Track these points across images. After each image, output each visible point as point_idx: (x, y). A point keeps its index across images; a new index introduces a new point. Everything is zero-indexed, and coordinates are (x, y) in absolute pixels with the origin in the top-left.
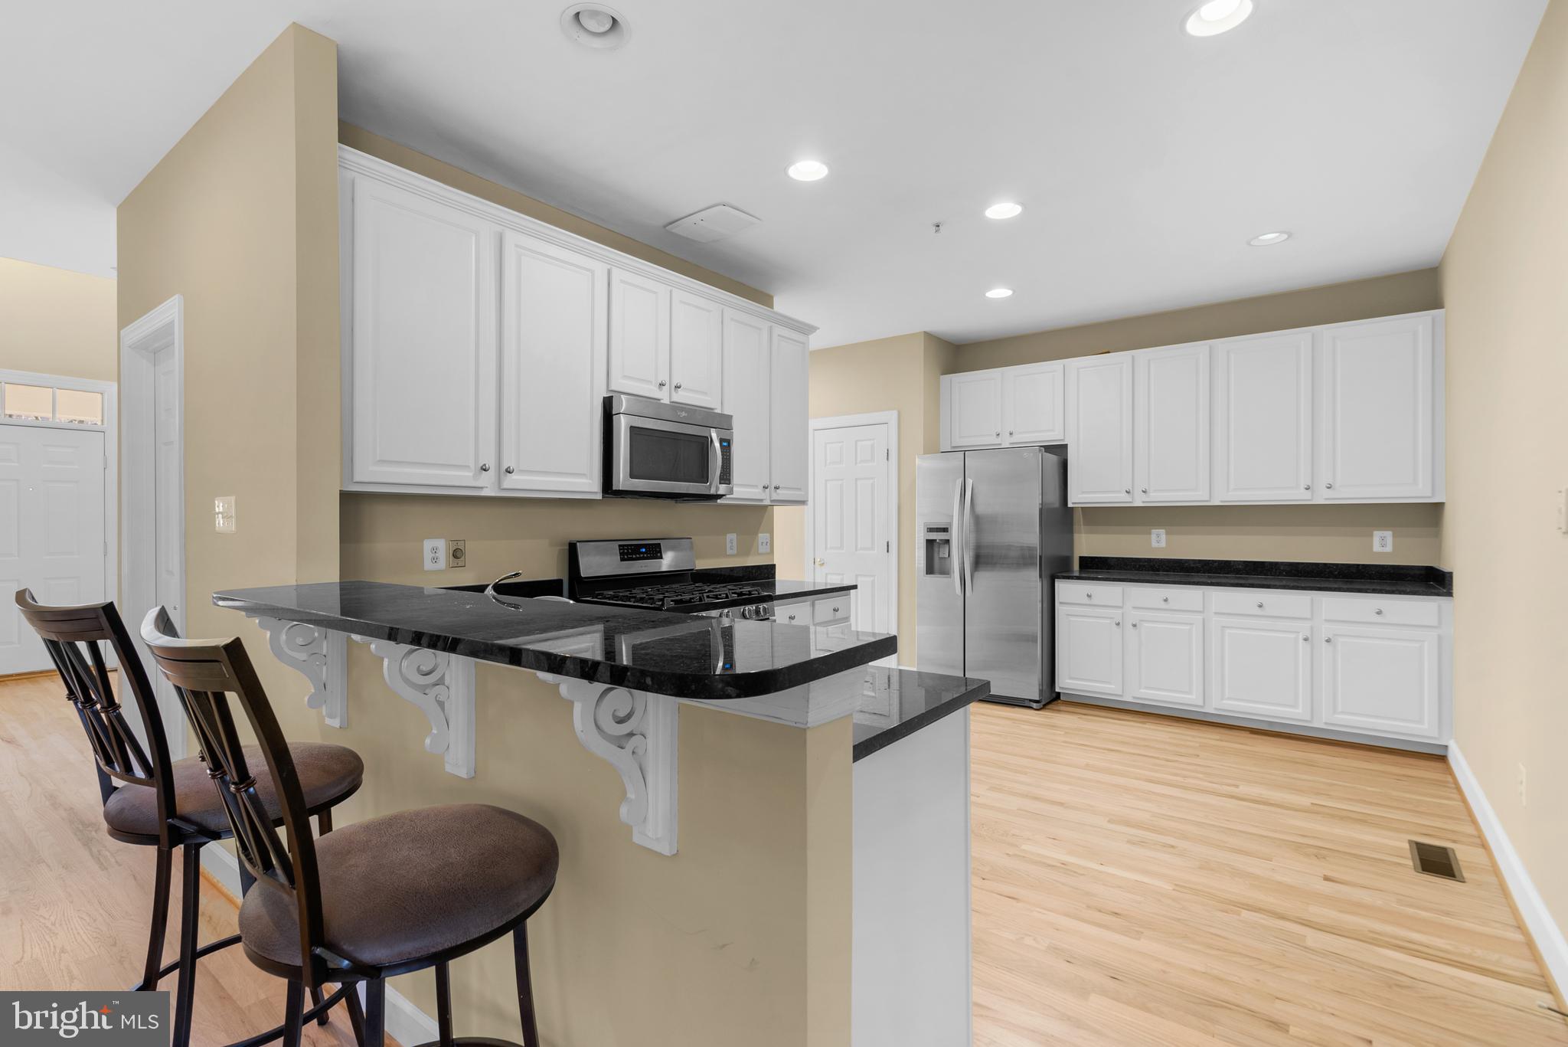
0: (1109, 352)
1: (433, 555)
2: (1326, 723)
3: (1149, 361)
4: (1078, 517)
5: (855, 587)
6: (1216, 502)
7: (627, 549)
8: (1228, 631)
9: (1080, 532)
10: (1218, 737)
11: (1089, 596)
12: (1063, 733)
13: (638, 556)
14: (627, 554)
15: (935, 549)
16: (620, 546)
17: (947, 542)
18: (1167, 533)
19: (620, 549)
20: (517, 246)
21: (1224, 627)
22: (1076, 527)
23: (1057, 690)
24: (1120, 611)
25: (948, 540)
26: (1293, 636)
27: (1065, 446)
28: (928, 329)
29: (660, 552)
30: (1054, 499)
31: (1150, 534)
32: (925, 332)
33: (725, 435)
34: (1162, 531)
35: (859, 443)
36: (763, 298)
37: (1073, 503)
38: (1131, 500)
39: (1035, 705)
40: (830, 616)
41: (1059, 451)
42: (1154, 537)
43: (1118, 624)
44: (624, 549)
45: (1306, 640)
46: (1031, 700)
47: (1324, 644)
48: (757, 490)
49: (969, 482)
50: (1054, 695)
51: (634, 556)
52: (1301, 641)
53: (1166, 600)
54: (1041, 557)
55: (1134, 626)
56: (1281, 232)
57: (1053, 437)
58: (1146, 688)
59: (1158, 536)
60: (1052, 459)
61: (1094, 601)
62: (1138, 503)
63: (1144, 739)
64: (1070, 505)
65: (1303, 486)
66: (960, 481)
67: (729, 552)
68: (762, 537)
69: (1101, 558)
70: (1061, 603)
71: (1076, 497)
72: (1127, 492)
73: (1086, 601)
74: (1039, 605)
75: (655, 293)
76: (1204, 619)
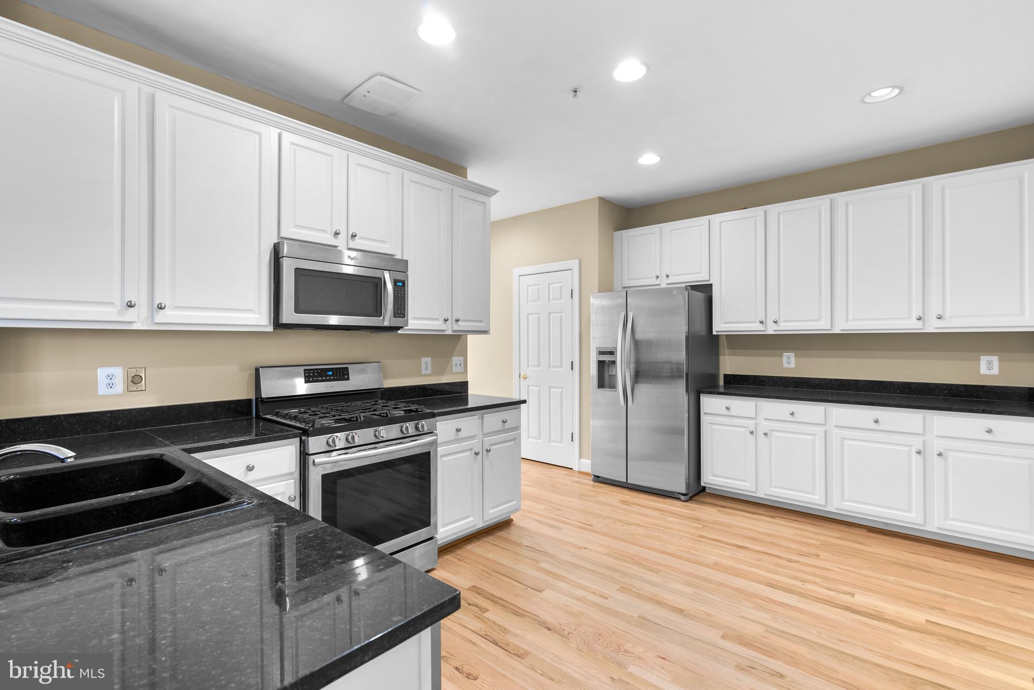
0: (746, 208)
1: (109, 381)
2: (938, 528)
3: (779, 214)
4: (723, 343)
5: (524, 402)
6: (837, 330)
7: (313, 373)
8: (847, 442)
9: (724, 355)
10: (838, 535)
11: (728, 408)
12: (700, 526)
13: (324, 378)
14: (312, 377)
15: (605, 369)
16: (305, 370)
17: (614, 362)
18: (796, 356)
19: (305, 373)
20: (171, 106)
21: (843, 438)
22: (721, 351)
23: (702, 484)
24: (753, 422)
25: (615, 361)
26: (906, 449)
27: (710, 286)
28: (601, 195)
29: (348, 374)
30: (701, 328)
31: (782, 356)
32: (599, 197)
33: (399, 276)
34: (792, 355)
35: (551, 285)
36: (458, 170)
37: (717, 332)
38: (764, 329)
39: (682, 497)
40: (499, 426)
41: (705, 289)
42: (785, 359)
43: (752, 433)
44: (309, 373)
45: (919, 453)
46: (679, 493)
47: (936, 458)
48: (438, 323)
49: (630, 315)
50: (701, 489)
51: (320, 379)
52: (914, 454)
53: (792, 414)
54: (687, 374)
55: (766, 434)
56: (894, 87)
57: (700, 277)
58: (776, 487)
59: (788, 358)
60: (700, 296)
61: (732, 413)
62: (770, 331)
63: (770, 536)
64: (714, 333)
65: (915, 316)
66: (623, 314)
67: (424, 372)
68: (456, 360)
69: (741, 376)
70: (705, 413)
71: (720, 326)
72: (760, 322)
73: (726, 412)
74: (686, 415)
75: (331, 156)
76: (825, 432)
